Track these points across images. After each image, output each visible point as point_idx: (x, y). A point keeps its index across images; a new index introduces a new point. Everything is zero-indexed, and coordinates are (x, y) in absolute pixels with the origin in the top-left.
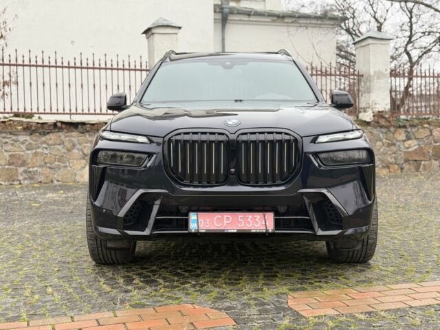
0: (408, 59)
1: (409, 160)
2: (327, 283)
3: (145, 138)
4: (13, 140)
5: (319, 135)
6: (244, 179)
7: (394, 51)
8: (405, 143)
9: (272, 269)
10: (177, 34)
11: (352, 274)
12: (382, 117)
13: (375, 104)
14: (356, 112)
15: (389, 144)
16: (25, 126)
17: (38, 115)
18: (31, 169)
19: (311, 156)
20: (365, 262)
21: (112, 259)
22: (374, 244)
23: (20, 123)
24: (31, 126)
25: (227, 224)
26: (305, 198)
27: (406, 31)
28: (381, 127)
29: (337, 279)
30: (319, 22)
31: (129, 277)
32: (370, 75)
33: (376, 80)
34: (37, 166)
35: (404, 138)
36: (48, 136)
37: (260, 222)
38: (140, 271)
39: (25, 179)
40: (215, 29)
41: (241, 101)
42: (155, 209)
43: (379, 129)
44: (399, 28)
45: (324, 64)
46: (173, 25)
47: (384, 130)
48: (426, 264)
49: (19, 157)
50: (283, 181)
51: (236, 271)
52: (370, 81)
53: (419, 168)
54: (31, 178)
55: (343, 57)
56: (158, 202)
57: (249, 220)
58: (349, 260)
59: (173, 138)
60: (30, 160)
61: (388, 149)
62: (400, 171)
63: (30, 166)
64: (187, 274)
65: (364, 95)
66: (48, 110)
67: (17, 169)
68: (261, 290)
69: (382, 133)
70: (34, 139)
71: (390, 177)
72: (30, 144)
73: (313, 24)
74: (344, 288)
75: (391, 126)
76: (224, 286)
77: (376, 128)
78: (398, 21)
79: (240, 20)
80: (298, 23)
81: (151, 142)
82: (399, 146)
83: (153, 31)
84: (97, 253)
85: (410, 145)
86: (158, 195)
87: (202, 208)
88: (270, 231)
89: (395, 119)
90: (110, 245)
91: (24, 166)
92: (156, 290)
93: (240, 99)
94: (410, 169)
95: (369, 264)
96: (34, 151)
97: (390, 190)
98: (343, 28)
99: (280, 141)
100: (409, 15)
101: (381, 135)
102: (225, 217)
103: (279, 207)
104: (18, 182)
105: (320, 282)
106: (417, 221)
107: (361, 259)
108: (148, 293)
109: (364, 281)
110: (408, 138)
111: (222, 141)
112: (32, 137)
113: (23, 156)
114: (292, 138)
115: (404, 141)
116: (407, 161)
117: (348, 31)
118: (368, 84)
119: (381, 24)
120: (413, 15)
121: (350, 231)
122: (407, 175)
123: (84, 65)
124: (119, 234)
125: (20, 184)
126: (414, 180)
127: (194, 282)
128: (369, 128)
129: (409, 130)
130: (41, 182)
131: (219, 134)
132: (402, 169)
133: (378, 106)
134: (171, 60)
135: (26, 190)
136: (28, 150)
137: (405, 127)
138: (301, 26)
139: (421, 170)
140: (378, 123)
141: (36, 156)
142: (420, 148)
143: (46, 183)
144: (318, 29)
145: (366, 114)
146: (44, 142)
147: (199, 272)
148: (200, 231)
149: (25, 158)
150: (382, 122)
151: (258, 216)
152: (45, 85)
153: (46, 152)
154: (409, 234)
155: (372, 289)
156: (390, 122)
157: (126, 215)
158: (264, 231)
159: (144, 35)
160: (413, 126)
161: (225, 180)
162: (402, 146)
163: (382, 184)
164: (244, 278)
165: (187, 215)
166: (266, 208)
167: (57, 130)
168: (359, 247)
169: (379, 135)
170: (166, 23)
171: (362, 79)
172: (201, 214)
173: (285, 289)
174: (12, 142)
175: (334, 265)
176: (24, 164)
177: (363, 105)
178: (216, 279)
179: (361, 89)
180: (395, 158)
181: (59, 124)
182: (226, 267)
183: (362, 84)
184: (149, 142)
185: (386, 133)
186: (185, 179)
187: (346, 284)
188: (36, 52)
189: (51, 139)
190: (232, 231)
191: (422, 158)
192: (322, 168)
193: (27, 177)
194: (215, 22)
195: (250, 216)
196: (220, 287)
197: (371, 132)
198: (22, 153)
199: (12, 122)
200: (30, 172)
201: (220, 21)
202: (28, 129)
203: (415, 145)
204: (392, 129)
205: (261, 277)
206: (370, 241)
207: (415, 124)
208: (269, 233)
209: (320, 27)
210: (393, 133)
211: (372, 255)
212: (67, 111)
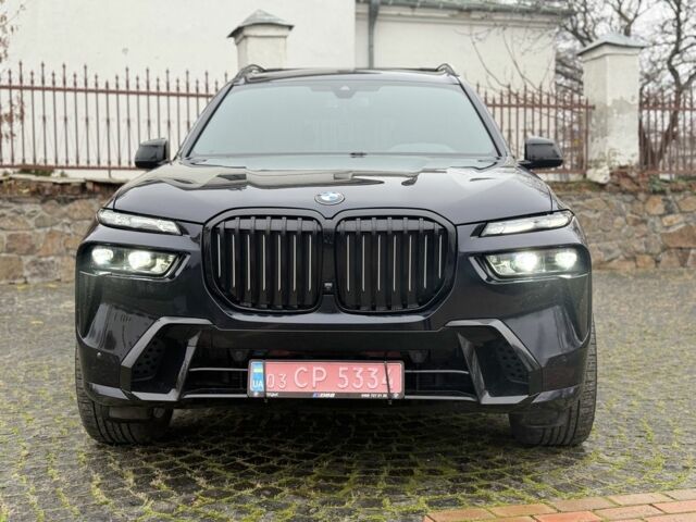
0: (673, 80)
1: (669, 248)
2: (501, 489)
3: (171, 223)
4: (15, 211)
5: (487, 222)
6: (350, 300)
7: (650, 66)
8: (664, 220)
9: (407, 457)
10: (285, 37)
11: (549, 472)
12: (625, 176)
13: (615, 154)
14: (581, 167)
15: (636, 220)
16: (33, 188)
17: (60, 171)
18: (43, 259)
19: (472, 260)
20: (574, 446)
21: (124, 437)
22: (590, 416)
23: (27, 183)
24: (44, 189)
25: (317, 382)
26: (460, 337)
27: (670, 33)
28: (624, 192)
29: (521, 480)
30: (526, 18)
31: (147, 471)
32: (605, 106)
33: (616, 115)
34: (53, 255)
35: (661, 211)
36: (71, 206)
37: (378, 380)
38: (172, 459)
39: (34, 275)
40: (357, 29)
41: (362, 154)
42: (190, 353)
43: (619, 196)
44: (658, 29)
45: (530, 88)
46: (280, 22)
47: (628, 198)
48: (683, 450)
49: (24, 239)
50: (420, 304)
51: (342, 461)
52: (607, 116)
53: (686, 261)
54: (43, 274)
55: (567, 76)
56: (193, 341)
57: (358, 375)
58: (546, 441)
59: (221, 226)
60: (41, 245)
61: (634, 228)
62: (653, 265)
63: (41, 253)
64: (252, 467)
65: (596, 139)
66: (72, 163)
67: (20, 260)
68: (378, 503)
69: (625, 202)
70: (49, 209)
71: (636, 277)
72: (42, 217)
73: (516, 21)
74: (529, 502)
75: (640, 191)
76: (313, 493)
77: (614, 193)
78: (658, 17)
79: (399, 15)
80: (493, 20)
81: (183, 231)
82: (653, 224)
83: (246, 32)
84: (95, 425)
85: (671, 222)
86: (193, 328)
87: (275, 353)
88: (396, 396)
89: (647, 179)
90: (114, 414)
91: (32, 254)
92: (187, 502)
93: (360, 151)
94: (670, 263)
95: (582, 450)
96: (48, 229)
97: (634, 300)
98: (567, 29)
99: (415, 233)
100: (676, 7)
101: (623, 206)
102: (315, 369)
103: (412, 353)
104: (22, 281)
105: (489, 487)
106: (676, 361)
107: (567, 441)
108: (173, 506)
109: (567, 488)
110: (669, 211)
111: (310, 232)
112: (45, 206)
113: (30, 237)
114: (438, 227)
115: (661, 216)
116: (665, 249)
117: (574, 32)
118: (603, 121)
119: (631, 22)
120: (682, 8)
121: (543, 397)
122: (665, 272)
123: (133, 88)
124: (125, 397)
125: (26, 283)
126: (676, 282)
127: (259, 486)
128: (603, 194)
129: (670, 197)
130: (59, 280)
131: (305, 218)
132: (657, 262)
133: (618, 158)
134: (247, 82)
135: (32, 293)
136: (39, 227)
137: (663, 192)
138: (496, 25)
139: (689, 263)
140: (618, 185)
141: (52, 238)
142: (689, 228)
143: (68, 282)
144: (523, 30)
145: (599, 171)
146: (66, 215)
147: (274, 462)
148: (268, 395)
149: (34, 241)
150: (626, 184)
151: (375, 369)
152: (69, 121)
153: (68, 231)
154: (660, 387)
155: (579, 503)
156: (638, 185)
157: (138, 363)
158: (385, 396)
159: (232, 39)
160: (676, 191)
161: (315, 304)
162: (658, 225)
163: (622, 289)
164: (354, 476)
165: (246, 365)
166: (389, 355)
167: (86, 196)
168: (562, 421)
169: (620, 206)
170: (266, 19)
171: (594, 112)
172: (271, 365)
173: (420, 502)
174: (12, 214)
175: (520, 451)
176: (31, 250)
177: (593, 156)
178: (301, 479)
179: (591, 129)
180: (646, 245)
181: (90, 186)
182: (326, 451)
183: (593, 121)
184: (179, 233)
185: (631, 203)
186: (242, 299)
187: (534, 493)
188: (75, 68)
189: (76, 210)
190: (327, 396)
191: (691, 245)
192: (493, 282)
193: (36, 271)
194: (357, 19)
195: (359, 368)
196: (304, 497)
197: (606, 201)
198: (28, 233)
199: (12, 182)
200: (42, 264)
201: (366, 17)
202: (38, 193)
203: (681, 223)
204: (642, 196)
205: (386, 474)
206: (582, 410)
207: (680, 188)
208: (395, 401)
209: (528, 27)
210: (644, 203)
211: (586, 435)
212: (104, 163)
